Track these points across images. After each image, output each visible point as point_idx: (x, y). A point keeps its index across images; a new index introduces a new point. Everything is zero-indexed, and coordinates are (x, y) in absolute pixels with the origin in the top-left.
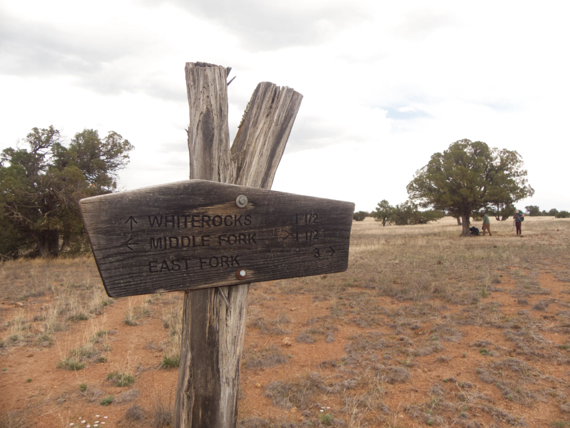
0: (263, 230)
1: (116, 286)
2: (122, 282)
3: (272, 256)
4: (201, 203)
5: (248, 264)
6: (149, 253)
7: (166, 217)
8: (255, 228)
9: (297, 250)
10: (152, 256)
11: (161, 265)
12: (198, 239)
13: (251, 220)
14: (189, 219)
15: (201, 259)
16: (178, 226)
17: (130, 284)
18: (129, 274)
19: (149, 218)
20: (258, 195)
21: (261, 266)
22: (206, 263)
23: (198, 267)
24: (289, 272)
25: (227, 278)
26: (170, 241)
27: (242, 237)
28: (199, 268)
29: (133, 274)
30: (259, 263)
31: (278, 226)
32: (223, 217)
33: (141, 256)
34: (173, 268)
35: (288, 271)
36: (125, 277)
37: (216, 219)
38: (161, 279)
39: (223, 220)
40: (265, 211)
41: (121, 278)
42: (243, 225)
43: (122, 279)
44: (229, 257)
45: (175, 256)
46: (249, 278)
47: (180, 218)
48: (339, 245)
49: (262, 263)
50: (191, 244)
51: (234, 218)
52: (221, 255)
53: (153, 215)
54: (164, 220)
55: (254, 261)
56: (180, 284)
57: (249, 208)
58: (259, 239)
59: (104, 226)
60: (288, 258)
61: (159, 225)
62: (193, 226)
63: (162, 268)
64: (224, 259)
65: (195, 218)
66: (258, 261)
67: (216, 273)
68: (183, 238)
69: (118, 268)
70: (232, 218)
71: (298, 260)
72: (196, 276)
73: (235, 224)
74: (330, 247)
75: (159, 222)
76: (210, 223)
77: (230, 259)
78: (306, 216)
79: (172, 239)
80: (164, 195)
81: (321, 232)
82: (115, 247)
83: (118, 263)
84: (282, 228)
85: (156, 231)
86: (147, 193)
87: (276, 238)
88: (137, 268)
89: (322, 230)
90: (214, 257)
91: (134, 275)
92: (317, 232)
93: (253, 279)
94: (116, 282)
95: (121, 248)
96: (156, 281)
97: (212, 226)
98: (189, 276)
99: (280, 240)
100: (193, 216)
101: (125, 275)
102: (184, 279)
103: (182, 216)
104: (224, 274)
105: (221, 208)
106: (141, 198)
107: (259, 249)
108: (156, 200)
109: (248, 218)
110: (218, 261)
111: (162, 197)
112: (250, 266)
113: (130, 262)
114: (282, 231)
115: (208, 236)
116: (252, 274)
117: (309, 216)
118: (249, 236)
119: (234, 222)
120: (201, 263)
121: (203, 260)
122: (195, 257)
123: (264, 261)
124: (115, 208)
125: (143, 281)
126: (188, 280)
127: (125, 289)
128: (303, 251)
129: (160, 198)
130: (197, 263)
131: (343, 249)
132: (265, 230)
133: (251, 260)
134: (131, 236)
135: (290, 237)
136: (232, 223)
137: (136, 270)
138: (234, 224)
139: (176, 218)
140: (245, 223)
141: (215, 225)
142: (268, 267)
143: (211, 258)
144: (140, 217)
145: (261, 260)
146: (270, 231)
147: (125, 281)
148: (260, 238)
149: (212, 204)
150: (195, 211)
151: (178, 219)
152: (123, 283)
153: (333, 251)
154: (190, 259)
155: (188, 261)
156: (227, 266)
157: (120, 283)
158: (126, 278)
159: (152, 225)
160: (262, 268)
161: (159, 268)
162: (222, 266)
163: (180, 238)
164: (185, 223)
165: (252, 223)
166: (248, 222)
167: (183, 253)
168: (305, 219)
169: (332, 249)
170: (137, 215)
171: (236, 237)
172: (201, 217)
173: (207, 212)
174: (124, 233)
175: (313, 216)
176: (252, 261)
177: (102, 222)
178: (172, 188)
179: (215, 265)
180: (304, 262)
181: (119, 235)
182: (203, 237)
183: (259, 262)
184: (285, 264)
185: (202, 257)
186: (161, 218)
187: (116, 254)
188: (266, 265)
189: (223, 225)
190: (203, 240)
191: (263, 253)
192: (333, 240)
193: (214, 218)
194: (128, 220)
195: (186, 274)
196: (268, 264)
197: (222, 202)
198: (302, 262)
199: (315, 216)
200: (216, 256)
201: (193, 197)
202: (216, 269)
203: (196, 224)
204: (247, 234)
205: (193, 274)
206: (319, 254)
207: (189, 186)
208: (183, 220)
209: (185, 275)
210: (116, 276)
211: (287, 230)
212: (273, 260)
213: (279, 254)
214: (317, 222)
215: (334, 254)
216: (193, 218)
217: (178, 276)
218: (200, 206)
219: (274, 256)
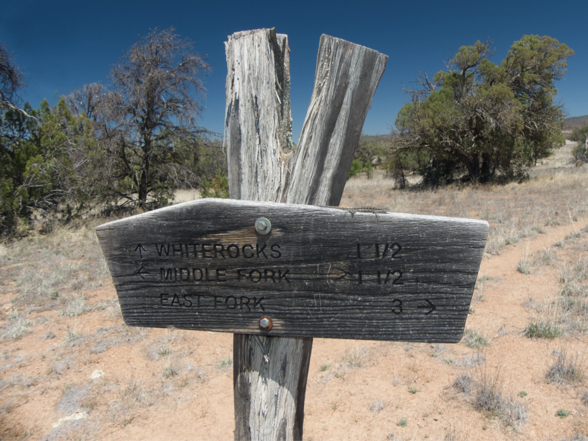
0: (302, 266)
1: (130, 315)
2: (135, 311)
3: (314, 304)
4: (210, 229)
5: (278, 311)
6: (160, 284)
7: (173, 246)
8: (288, 262)
9: (360, 299)
10: (163, 288)
11: (172, 299)
12: (212, 273)
13: (281, 252)
14: (199, 248)
15: (216, 297)
16: (187, 256)
17: (143, 314)
18: (142, 304)
19: (157, 247)
20: (287, 217)
21: (295, 316)
22: (221, 302)
23: (212, 306)
24: (340, 331)
25: (247, 325)
26: (181, 273)
27: (269, 274)
28: (212, 308)
29: (145, 304)
30: (293, 312)
31: (326, 262)
32: (240, 247)
33: (154, 286)
34: (184, 303)
35: (339, 329)
36: (138, 306)
37: (232, 249)
38: (172, 314)
39: (241, 251)
40: (301, 238)
41: (135, 307)
42: (269, 257)
43: (136, 309)
44: (251, 299)
45: (187, 291)
46: (277, 330)
47: (189, 246)
48: (446, 298)
49: (298, 311)
50: (204, 278)
51: (255, 249)
52: (241, 295)
53: (160, 243)
54: (171, 248)
55: (287, 308)
56: (192, 324)
57: (275, 234)
58: (295, 279)
59: (117, 253)
60: (341, 310)
61: (167, 254)
62: (204, 256)
63: (173, 302)
64: (244, 301)
65: (205, 246)
66: (292, 308)
67: (233, 317)
68: (194, 270)
69: (133, 297)
70: (252, 248)
71: (360, 315)
72: (209, 317)
73: (258, 257)
74: (427, 300)
75: (167, 250)
76: (225, 253)
77: (252, 301)
78: (377, 248)
79: (183, 271)
80: (167, 220)
81: (408, 274)
82: (129, 275)
83: (132, 292)
84: (332, 264)
85: (166, 261)
86: (150, 218)
87: (323, 278)
88: (150, 299)
89: (412, 270)
90: (232, 296)
91: (147, 306)
92: (401, 273)
93: (283, 332)
94: (131, 311)
95: (135, 277)
96: (167, 316)
97: (227, 257)
98: (201, 316)
99: (329, 282)
100: (203, 245)
101: (139, 305)
102: (196, 318)
103: (190, 245)
104: (244, 320)
105: (237, 235)
106: (145, 224)
107: (295, 292)
108: (160, 227)
109: (275, 248)
110: (236, 302)
111: (165, 223)
112: (279, 313)
113: (143, 291)
114: (333, 268)
115: (223, 269)
116: (282, 325)
117: (382, 248)
118: (280, 273)
119: (255, 253)
120: (216, 301)
121: (218, 299)
122: (208, 294)
123: (302, 310)
124: (123, 235)
125: (155, 314)
126: (200, 320)
127: (138, 319)
128: (370, 301)
129: (163, 224)
130: (210, 301)
131: (456, 306)
132: (304, 266)
133: (282, 305)
134: (142, 264)
135: (346, 277)
136: (253, 255)
137: (148, 301)
138: (255, 256)
139: (183, 246)
140: (272, 255)
141: (231, 257)
142: (307, 318)
143: (228, 297)
144: (148, 245)
145: (296, 308)
146: (312, 267)
147: (139, 310)
148: (296, 276)
149: (224, 230)
150: (205, 239)
151: (187, 248)
152: (137, 313)
153: (433, 307)
154: (203, 296)
155: (202, 298)
156: (248, 310)
157: (134, 313)
158: (140, 308)
159: (160, 254)
160: (298, 318)
161: (170, 303)
162: (241, 308)
163: (191, 270)
164: (195, 253)
165: (282, 256)
166: (276, 254)
167: (196, 288)
168: (374, 251)
169: (430, 303)
170: (144, 242)
171: (260, 273)
172: (212, 246)
173: (219, 240)
174: (136, 262)
175: (392, 247)
176: (282, 308)
177: (116, 249)
178: (174, 213)
179: (233, 307)
180: (369, 320)
181: (131, 262)
182: (217, 270)
183: (294, 310)
184: (336, 318)
185: (217, 294)
186: (169, 247)
187: (131, 282)
188: (305, 316)
189: (241, 258)
190: (218, 274)
191: (300, 299)
192: (433, 288)
193: (228, 248)
194: (137, 248)
195: (199, 312)
196: (308, 314)
197: (238, 228)
198: (366, 318)
199: (396, 247)
200: (234, 295)
201: (199, 222)
202: (233, 311)
203: (208, 254)
204: (277, 271)
205: (206, 314)
206: (401, 310)
207: (192, 209)
208: (192, 250)
209: (197, 314)
210: (130, 304)
211: (342, 268)
212: (315, 310)
213: (326, 302)
214: (400, 257)
215: (434, 312)
216: (203, 247)
217: (190, 313)
218: (209, 232)
219: (318, 304)
